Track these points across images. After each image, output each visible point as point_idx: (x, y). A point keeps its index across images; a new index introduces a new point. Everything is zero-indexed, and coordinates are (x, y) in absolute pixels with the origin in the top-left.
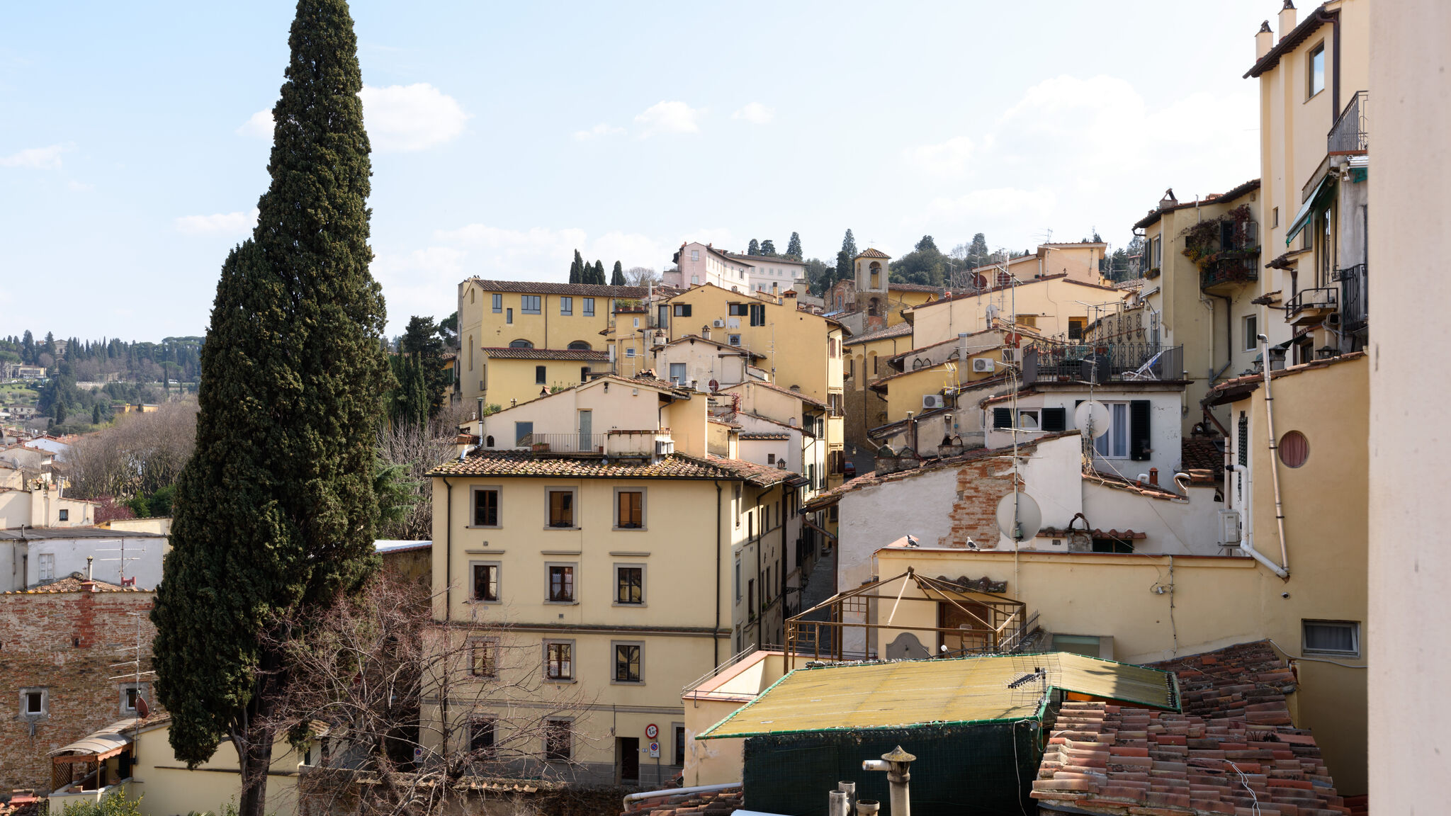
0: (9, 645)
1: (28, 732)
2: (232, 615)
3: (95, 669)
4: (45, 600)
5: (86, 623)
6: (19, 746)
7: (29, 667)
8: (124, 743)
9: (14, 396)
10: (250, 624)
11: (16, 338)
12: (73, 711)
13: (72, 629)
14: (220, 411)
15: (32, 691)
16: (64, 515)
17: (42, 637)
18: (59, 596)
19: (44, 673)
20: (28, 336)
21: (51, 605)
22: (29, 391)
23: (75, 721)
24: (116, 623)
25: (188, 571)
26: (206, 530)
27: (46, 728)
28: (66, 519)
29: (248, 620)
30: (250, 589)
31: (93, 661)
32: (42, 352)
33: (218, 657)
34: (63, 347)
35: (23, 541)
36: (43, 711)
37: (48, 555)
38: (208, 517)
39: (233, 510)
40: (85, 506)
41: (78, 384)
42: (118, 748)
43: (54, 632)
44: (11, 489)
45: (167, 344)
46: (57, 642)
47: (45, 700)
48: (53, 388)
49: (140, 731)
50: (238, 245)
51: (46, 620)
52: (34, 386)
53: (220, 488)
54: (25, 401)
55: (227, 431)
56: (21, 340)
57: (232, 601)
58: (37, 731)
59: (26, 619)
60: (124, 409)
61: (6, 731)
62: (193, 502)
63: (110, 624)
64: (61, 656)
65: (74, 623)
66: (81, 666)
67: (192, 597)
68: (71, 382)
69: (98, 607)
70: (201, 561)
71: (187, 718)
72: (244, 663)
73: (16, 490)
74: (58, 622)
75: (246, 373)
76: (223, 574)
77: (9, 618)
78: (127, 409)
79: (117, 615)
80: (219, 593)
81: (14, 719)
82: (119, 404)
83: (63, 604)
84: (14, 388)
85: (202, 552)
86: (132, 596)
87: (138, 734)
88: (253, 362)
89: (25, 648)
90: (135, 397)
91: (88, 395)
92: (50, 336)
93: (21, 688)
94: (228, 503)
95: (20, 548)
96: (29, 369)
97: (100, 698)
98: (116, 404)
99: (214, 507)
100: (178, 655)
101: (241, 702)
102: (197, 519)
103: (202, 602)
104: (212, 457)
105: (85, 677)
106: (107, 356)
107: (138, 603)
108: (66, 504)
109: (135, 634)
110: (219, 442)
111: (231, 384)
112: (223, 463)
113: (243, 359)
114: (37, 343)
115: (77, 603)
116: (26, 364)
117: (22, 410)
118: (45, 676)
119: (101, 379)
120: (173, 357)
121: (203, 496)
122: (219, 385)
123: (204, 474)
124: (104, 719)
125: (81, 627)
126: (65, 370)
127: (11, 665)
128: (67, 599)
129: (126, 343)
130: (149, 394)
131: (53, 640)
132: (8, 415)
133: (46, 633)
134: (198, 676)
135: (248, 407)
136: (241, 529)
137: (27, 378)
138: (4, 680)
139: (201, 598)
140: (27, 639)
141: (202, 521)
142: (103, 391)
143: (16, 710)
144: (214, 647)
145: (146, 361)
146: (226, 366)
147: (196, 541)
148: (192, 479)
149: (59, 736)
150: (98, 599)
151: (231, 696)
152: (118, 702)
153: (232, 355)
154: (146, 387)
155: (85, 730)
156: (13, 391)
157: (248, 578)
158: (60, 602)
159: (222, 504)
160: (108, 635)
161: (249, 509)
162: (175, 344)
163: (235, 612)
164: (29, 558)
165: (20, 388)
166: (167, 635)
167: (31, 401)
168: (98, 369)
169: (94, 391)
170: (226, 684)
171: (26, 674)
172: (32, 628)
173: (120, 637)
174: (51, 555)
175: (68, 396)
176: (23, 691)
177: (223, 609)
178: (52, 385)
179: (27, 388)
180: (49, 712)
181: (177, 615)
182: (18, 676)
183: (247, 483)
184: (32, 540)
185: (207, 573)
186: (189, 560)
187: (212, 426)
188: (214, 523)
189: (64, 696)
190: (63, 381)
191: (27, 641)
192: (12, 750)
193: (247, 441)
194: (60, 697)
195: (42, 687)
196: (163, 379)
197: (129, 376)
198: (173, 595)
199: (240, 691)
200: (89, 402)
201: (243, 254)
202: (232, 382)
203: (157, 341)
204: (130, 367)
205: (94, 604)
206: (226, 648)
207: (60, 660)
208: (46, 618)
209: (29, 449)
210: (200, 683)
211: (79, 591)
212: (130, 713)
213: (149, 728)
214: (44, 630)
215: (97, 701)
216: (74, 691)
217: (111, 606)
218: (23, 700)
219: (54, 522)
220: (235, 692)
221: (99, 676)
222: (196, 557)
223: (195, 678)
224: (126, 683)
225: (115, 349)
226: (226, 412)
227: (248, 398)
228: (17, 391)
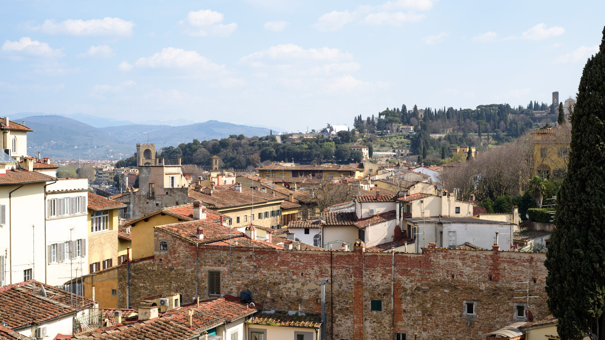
0: (458, 276)
1: (467, 324)
2: (592, 266)
3: (501, 293)
4: (474, 254)
5: (496, 268)
6: (463, 331)
7: (467, 289)
8: (521, 334)
9: (398, 143)
10: (602, 271)
11: (398, 109)
12: (489, 315)
13: (488, 271)
14: (583, 151)
15: (469, 302)
16: (458, 210)
17: (473, 273)
18: (481, 252)
19: (474, 293)
20: (404, 107)
21: (478, 257)
22: (405, 140)
23: (490, 321)
24: (511, 269)
25: (567, 240)
26: (577, 217)
27: (476, 323)
28: (459, 213)
29: (601, 269)
30: (602, 251)
31: (499, 289)
32: (411, 117)
33: (585, 288)
34: (422, 113)
35: (440, 223)
36: (474, 313)
37: (453, 232)
38: (578, 210)
39: (592, 206)
40: (468, 205)
41: (431, 135)
42: (519, 337)
43: (479, 271)
44: (431, 195)
45: (479, 109)
46: (481, 277)
47: (475, 308)
48: (418, 138)
49: (530, 329)
50: (593, 56)
51: (475, 265)
52: (408, 137)
53: (585, 194)
54: (404, 146)
55: (588, 162)
56: (400, 110)
57: (592, 258)
58: (472, 324)
59: (466, 263)
60: (456, 149)
61: (456, 322)
62: (569, 201)
63: (508, 269)
64: (483, 285)
65: (489, 267)
66: (493, 291)
67: (570, 254)
68: (427, 134)
69: (502, 259)
70: (574, 234)
71: (568, 320)
72: (599, 293)
73: (433, 195)
74: (481, 266)
75: (599, 129)
76: (586, 242)
77: (458, 262)
78: (458, 150)
79: (511, 264)
80: (585, 252)
81: (461, 316)
82: (454, 147)
83: (484, 256)
84: (397, 138)
85: (575, 229)
86: (519, 255)
87: (528, 330)
88: (603, 122)
89: (465, 279)
90: (462, 143)
91: (437, 142)
92: (416, 107)
93: (464, 300)
94: (589, 202)
95: (439, 227)
96: (405, 127)
97: (503, 310)
98: (452, 147)
99: (581, 204)
100: (562, 285)
101: (597, 315)
102: (571, 211)
103: (575, 257)
104: (579, 176)
105: (495, 297)
106: (446, 118)
107: (522, 258)
108: (459, 204)
109: (521, 276)
110: (584, 168)
111: (590, 135)
112: (586, 180)
113: (597, 121)
114: (409, 111)
115: (491, 256)
116: (404, 124)
117: (402, 151)
118: (475, 294)
119: (443, 132)
120: (483, 117)
121: (575, 198)
122: (583, 136)
123: (575, 186)
124: (505, 321)
125: (493, 269)
126: (424, 127)
127: (458, 287)
128: (486, 254)
129: (456, 110)
130: (470, 141)
131: (479, 275)
132: (395, 154)
133: (476, 271)
134: (573, 298)
135: (601, 148)
136: (597, 217)
137: (404, 132)
138: (455, 295)
139: (575, 255)
140: (466, 274)
141: (575, 212)
142: (445, 139)
143: (462, 312)
144: (582, 283)
145: (468, 120)
146: (587, 125)
147: (571, 223)
148: (568, 189)
149: (483, 328)
150: (501, 255)
151: (591, 311)
152: (512, 313)
153: (591, 119)
154: (468, 137)
155: (496, 326)
156: (397, 140)
157: (600, 245)
158: (482, 255)
159: (585, 203)
160: (507, 275)
161: (601, 206)
162: (485, 109)
163: (594, 264)
164: (444, 233)
165: (401, 138)
166: (554, 275)
167: (406, 146)
168: (441, 125)
169: (440, 139)
170: (589, 304)
171: (466, 293)
172: (468, 268)
173: (513, 277)
174: (454, 232)
175: (426, 142)
176: (465, 302)
177: (587, 262)
178: (417, 136)
179: (404, 138)
180: (477, 314)
181: (561, 263)
182: (462, 294)
183: (600, 191)
184: (445, 223)
185: (578, 241)
186: (568, 234)
187: (579, 159)
188: (581, 214)
189: (485, 307)
190: (423, 134)
191: (466, 275)
192: (460, 332)
193: (600, 167)
194: (483, 307)
195: (474, 300)
196: (478, 131)
197: (459, 130)
198: (559, 252)
199: (596, 309)
200: (437, 146)
201: (596, 61)
202: (591, 134)
203: (474, 108)
204: (459, 124)
205: (500, 258)
206: (589, 284)
207: (483, 287)
208: (475, 263)
209: (416, 173)
210: (575, 302)
211: (492, 250)
212: (519, 319)
213: (534, 327)
214: (474, 270)
215: (502, 310)
216: (490, 304)
217: (508, 259)
218: (465, 307)
219: (453, 214)
220: (594, 309)
221: (503, 297)
222: (572, 232)
223: (572, 299)
224: (516, 302)
225: (450, 114)
226: (587, 151)
227: (601, 143)
228: (399, 140)
